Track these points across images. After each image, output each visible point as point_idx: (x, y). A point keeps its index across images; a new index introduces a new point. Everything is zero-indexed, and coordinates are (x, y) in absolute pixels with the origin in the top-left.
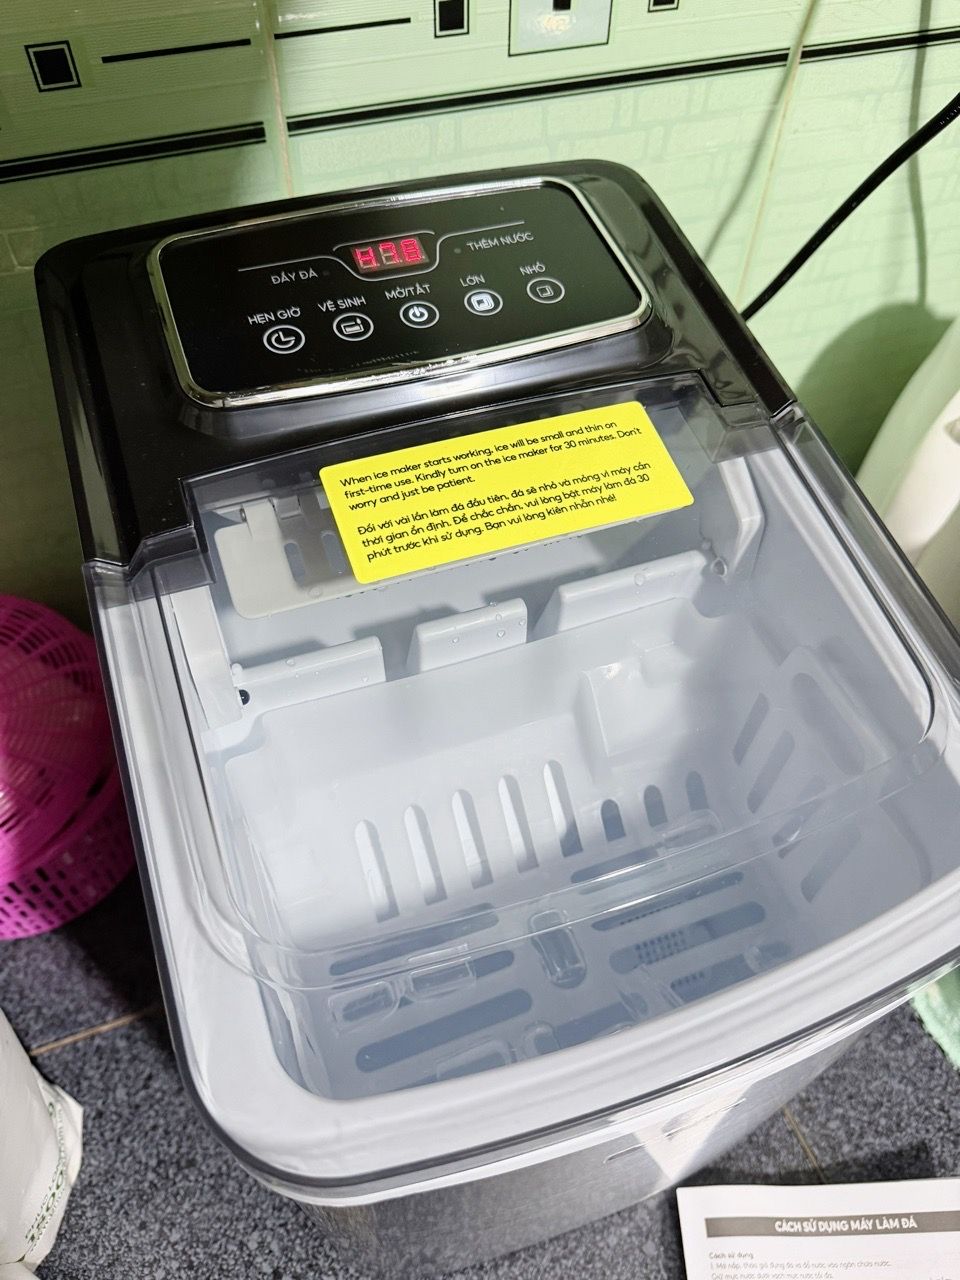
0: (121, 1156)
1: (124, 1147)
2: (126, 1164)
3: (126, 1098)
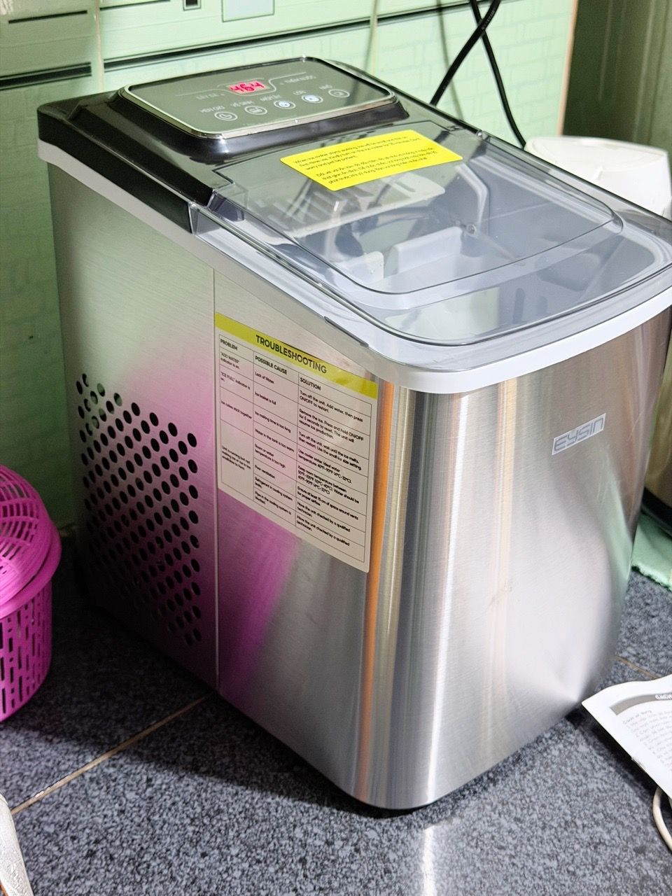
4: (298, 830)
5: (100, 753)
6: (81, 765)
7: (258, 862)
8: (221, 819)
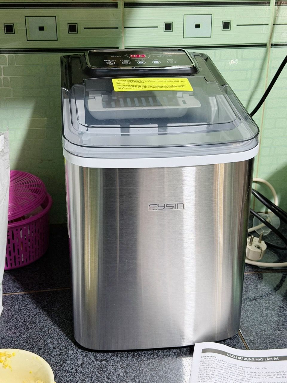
0: (12, 319)
1: (14, 317)
2: (13, 320)
3: (18, 308)
4: (50, 340)
5: (23, 291)
6: (15, 292)
7: (27, 343)
8: (32, 325)
